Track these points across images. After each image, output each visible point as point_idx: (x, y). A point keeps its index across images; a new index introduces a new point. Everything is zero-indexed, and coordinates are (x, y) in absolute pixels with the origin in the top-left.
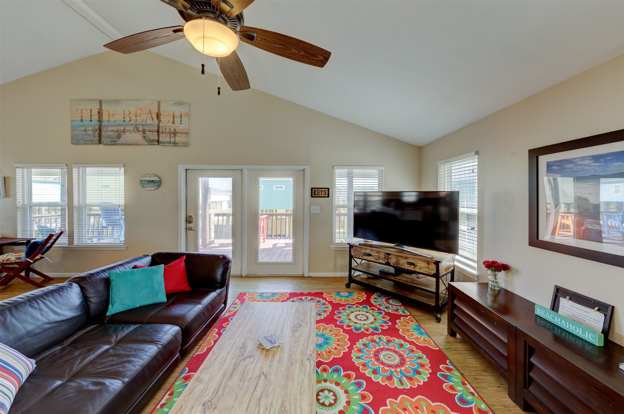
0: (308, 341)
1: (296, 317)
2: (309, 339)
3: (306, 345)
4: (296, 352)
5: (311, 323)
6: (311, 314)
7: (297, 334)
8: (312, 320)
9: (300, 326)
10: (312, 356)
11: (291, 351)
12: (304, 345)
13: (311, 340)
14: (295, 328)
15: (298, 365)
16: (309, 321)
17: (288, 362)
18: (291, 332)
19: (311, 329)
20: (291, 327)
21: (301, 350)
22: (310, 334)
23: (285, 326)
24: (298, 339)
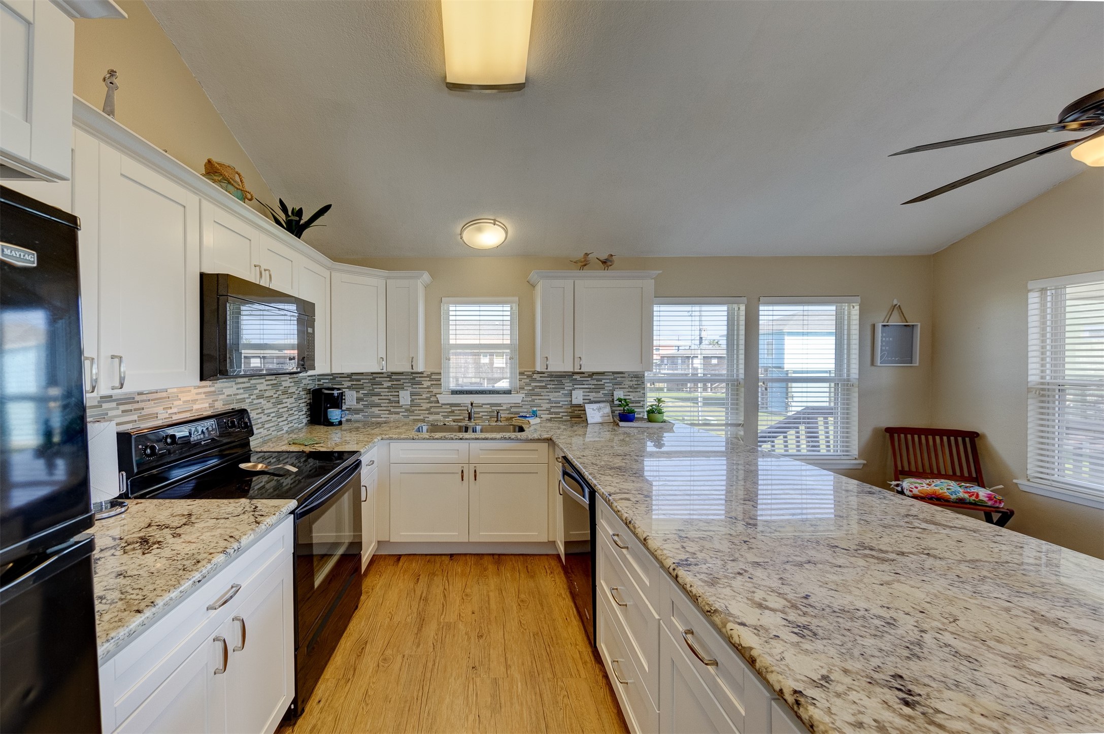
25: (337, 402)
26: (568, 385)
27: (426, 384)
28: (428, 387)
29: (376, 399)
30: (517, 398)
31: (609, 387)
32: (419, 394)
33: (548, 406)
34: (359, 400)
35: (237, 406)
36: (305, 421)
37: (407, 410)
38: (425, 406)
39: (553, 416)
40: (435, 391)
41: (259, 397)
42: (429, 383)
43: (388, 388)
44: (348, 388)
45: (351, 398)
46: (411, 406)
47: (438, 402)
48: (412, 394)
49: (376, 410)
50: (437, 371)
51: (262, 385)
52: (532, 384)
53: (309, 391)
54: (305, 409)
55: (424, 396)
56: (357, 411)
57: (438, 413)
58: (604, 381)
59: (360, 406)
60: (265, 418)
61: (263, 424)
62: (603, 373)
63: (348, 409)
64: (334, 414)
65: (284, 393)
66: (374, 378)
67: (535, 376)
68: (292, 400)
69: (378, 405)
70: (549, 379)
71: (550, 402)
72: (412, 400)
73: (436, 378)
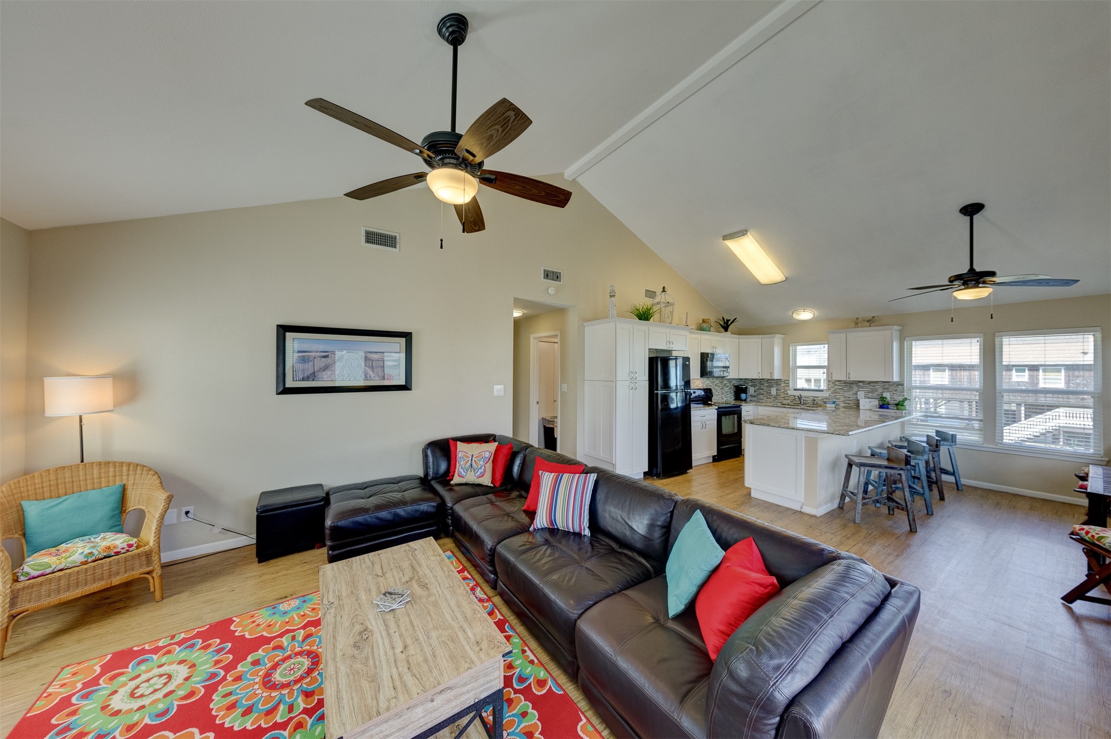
0: (336, 625)
1: (371, 662)
2: (335, 628)
3: (338, 618)
4: (351, 605)
5: (334, 659)
6: (338, 684)
7: (358, 628)
8: (333, 669)
9: (356, 646)
10: (326, 609)
11: (359, 604)
12: (341, 617)
13: (331, 628)
14: (364, 637)
15: (344, 595)
16: (339, 664)
17: (358, 593)
18: (369, 626)
19: (332, 646)
20: (372, 635)
21: (344, 610)
22: (334, 637)
23: (384, 633)
24: (353, 621)
25: (745, 391)
26: (855, 389)
27: (783, 385)
28: (784, 387)
29: (761, 391)
30: (826, 394)
31: (880, 390)
32: (779, 390)
33: (844, 399)
34: (755, 391)
35: (709, 387)
36: (733, 398)
37: (775, 397)
38: (782, 396)
39: (847, 405)
40: (787, 388)
41: (716, 386)
42: (784, 385)
43: (767, 386)
44: (751, 386)
45: (751, 390)
46: (776, 395)
47: (787, 394)
48: (777, 390)
49: (761, 396)
50: (787, 379)
51: (717, 381)
52: (835, 387)
53: (735, 386)
54: (733, 394)
55: (782, 391)
56: (754, 396)
57: (788, 400)
58: (877, 387)
59: (755, 394)
60: (717, 393)
61: (717, 395)
62: (877, 382)
63: (751, 395)
64: (743, 396)
65: (725, 385)
66: (761, 381)
67: (836, 383)
68: (728, 389)
69: (763, 394)
70: (844, 385)
71: (845, 397)
72: (777, 393)
73: (787, 382)
